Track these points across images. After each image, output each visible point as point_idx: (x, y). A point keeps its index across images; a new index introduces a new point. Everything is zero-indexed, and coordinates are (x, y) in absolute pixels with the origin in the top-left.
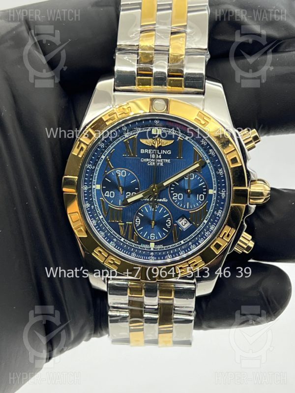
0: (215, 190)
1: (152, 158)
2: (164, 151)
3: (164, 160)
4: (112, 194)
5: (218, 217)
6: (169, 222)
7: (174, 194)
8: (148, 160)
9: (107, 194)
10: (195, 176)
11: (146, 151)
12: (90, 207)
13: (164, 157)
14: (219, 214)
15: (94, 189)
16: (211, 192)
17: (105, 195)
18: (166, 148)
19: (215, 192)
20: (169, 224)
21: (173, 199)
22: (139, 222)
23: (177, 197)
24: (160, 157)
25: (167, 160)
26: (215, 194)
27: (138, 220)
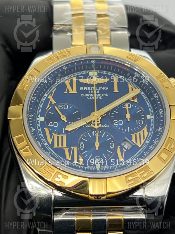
0: (152, 115)
1: (91, 94)
2: (101, 87)
3: (102, 94)
4: (56, 124)
5: (160, 132)
6: (113, 144)
7: (114, 121)
8: (87, 95)
9: (51, 124)
10: (132, 105)
11: (85, 88)
12: (35, 132)
13: (102, 92)
14: (160, 130)
15: (38, 121)
16: (149, 117)
17: (49, 125)
18: (103, 85)
19: (153, 117)
20: (113, 146)
21: (114, 124)
22: (84, 146)
23: (118, 123)
24: (98, 92)
25: (104, 95)
26: (152, 118)
27: (82, 145)
